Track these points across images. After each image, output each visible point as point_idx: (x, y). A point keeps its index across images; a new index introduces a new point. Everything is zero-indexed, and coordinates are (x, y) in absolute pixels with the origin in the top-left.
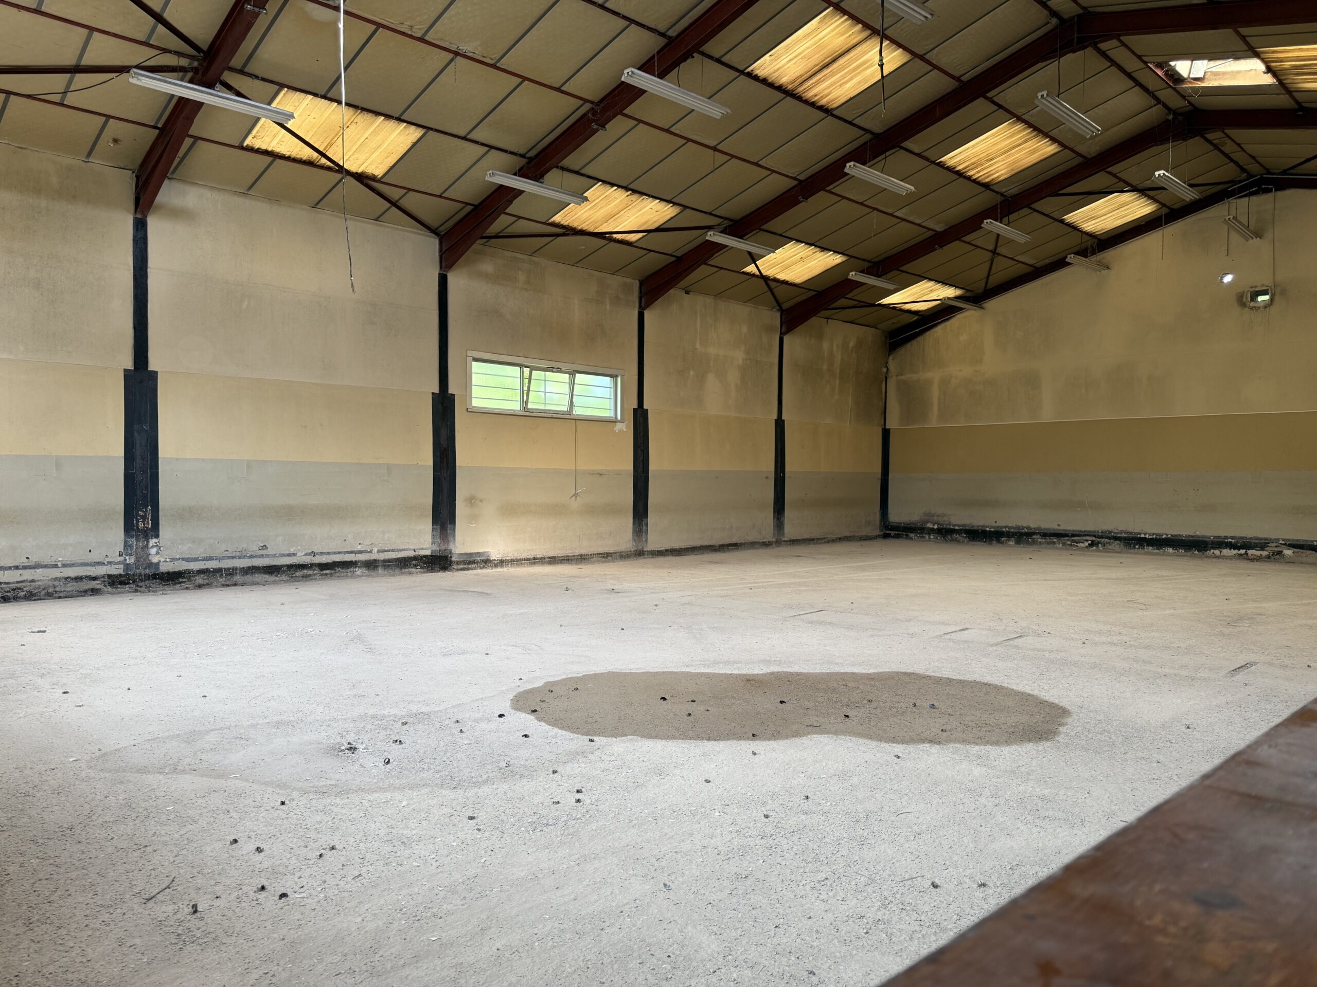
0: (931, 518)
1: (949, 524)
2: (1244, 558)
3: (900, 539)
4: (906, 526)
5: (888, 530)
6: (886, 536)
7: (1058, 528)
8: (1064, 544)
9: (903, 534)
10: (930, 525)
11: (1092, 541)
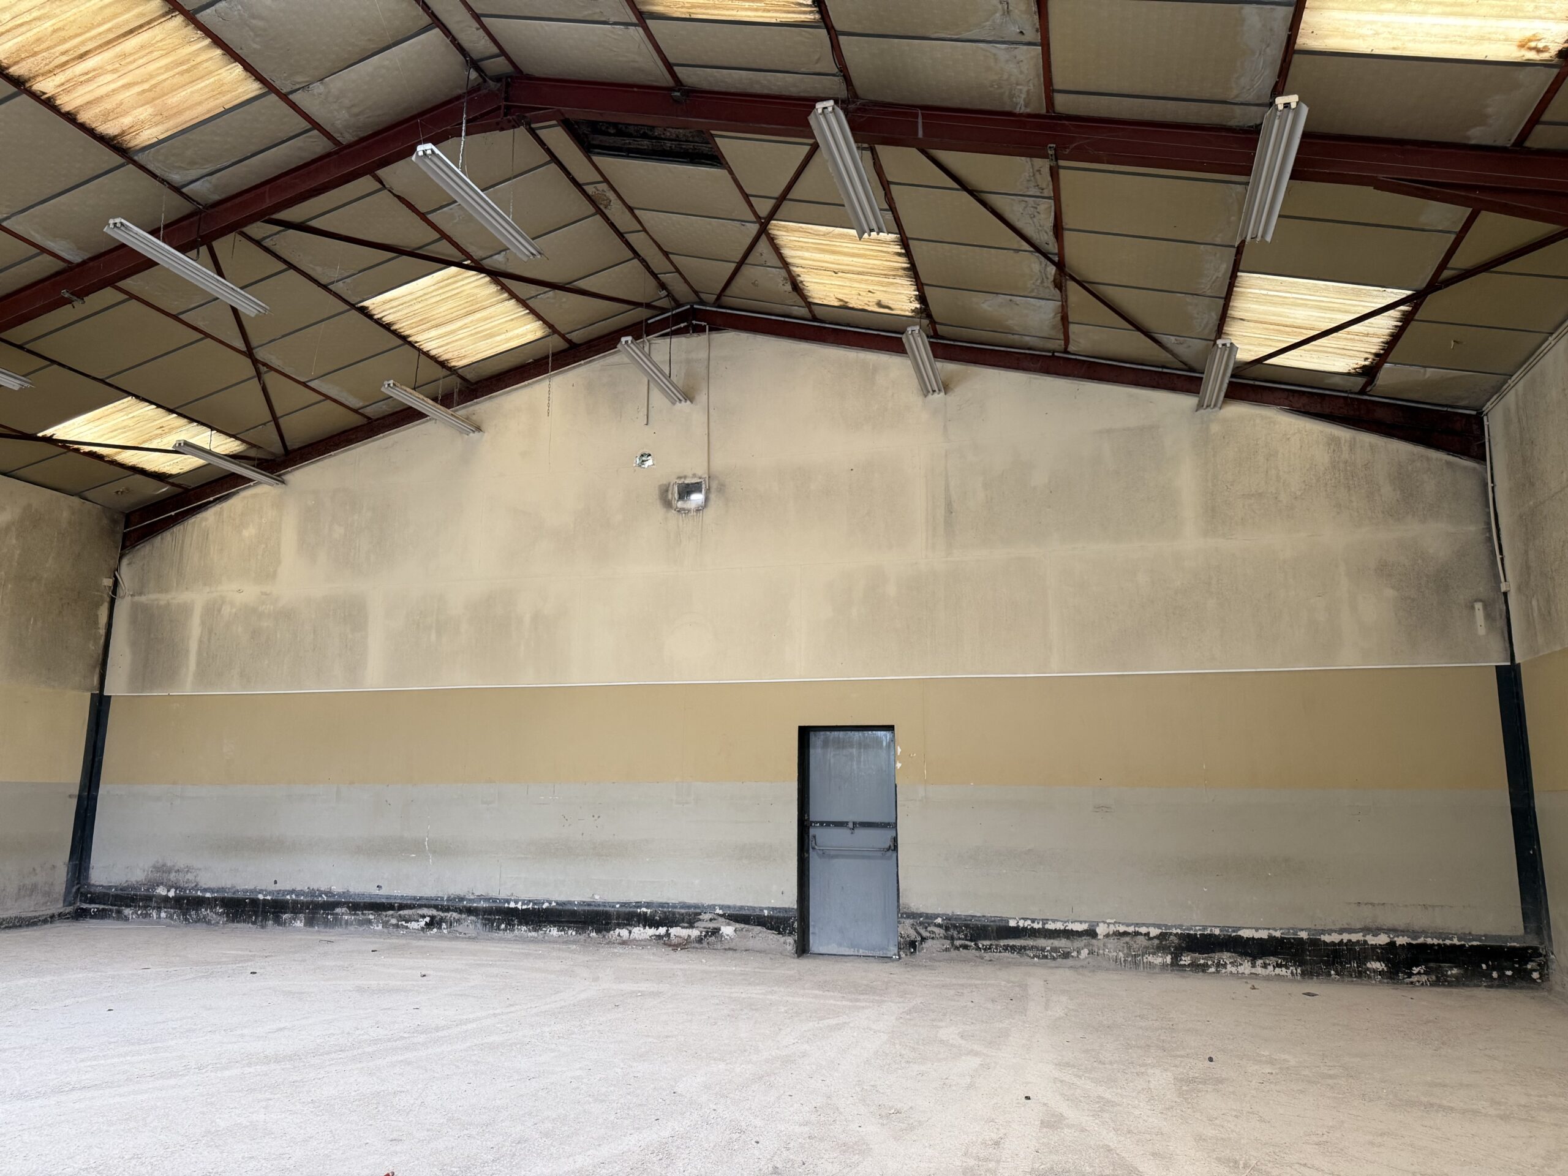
0: (165, 875)
1: (196, 887)
2: (665, 944)
3: (107, 921)
4: (119, 892)
5: (85, 902)
6: (80, 915)
7: (377, 892)
8: (386, 924)
9: (111, 910)
10: (161, 891)
11: (432, 917)
